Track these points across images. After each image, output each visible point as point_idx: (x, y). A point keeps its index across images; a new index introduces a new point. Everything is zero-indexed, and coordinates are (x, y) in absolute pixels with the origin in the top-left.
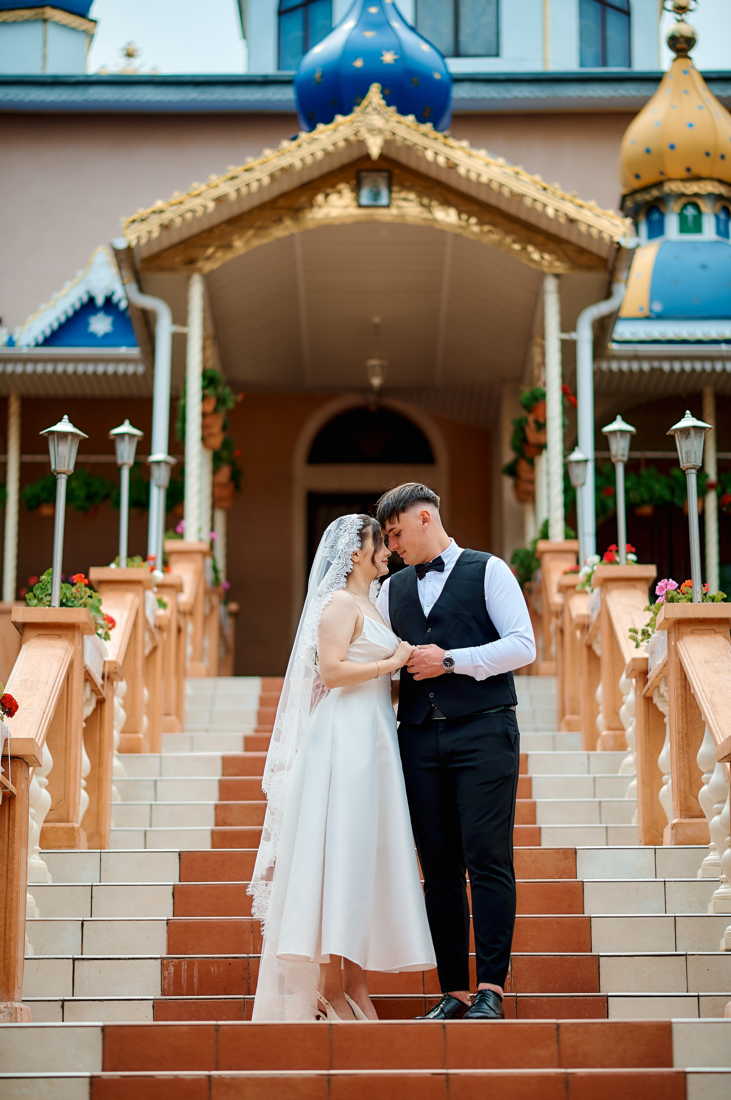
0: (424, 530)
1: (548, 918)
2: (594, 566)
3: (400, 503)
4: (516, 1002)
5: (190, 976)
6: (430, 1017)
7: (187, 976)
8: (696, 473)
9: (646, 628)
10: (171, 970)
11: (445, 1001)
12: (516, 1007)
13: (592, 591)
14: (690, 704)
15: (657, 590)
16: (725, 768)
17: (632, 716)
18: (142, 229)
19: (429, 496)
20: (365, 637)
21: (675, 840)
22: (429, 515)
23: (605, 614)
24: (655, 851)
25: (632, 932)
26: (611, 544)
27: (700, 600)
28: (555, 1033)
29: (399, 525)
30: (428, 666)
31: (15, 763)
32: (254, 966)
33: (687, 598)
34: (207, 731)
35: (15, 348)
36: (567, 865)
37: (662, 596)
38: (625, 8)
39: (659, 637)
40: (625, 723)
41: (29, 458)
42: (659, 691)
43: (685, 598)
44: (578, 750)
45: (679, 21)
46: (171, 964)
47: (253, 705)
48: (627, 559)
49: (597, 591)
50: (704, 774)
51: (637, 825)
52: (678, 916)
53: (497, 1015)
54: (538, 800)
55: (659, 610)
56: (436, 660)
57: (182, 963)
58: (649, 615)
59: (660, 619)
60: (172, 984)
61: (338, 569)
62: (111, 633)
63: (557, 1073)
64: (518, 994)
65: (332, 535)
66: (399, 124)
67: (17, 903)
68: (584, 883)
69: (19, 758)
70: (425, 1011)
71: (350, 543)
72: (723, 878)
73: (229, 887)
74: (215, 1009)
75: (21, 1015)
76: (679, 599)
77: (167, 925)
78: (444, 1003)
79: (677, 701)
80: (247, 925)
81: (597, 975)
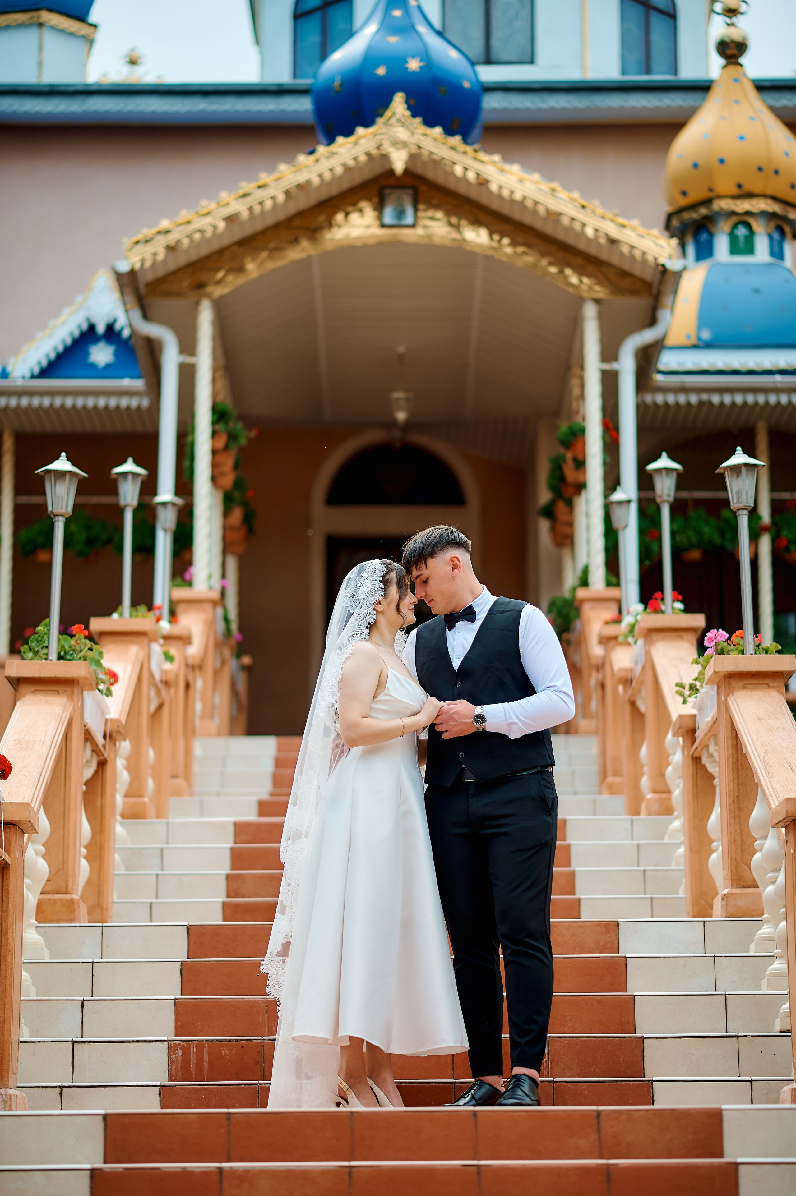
0: (454, 578)
1: (588, 997)
2: (637, 615)
3: (428, 547)
4: (554, 1088)
5: (200, 1060)
6: (460, 1104)
7: (196, 1060)
8: (748, 514)
9: (694, 682)
10: (178, 1053)
11: (476, 1086)
12: (554, 1093)
13: (636, 642)
14: (741, 764)
15: (706, 641)
16: (779, 834)
17: (679, 778)
18: (146, 251)
19: (459, 540)
20: (389, 692)
21: (725, 912)
22: (459, 561)
23: (650, 667)
24: (704, 923)
25: (679, 1011)
26: (657, 591)
27: (753, 652)
28: (596, 1121)
29: (427, 571)
30: (458, 723)
31: (8, 830)
32: (269, 1049)
33: (738, 649)
34: (218, 794)
35: (9, 380)
36: (609, 940)
37: (711, 648)
38: (671, 11)
39: (708, 691)
40: (671, 786)
41: (24, 499)
42: (708, 750)
43: (737, 649)
44: (621, 815)
45: (728, 25)
46: (179, 1047)
47: (267, 766)
48: (673, 608)
49: (640, 642)
50: (756, 841)
51: (684, 896)
52: (729, 994)
53: (533, 1102)
54: (577, 869)
55: (708, 663)
56: (466, 717)
57: (191, 1046)
58: (697, 668)
59: (709, 672)
60: (179, 1069)
61: (359, 620)
62: (113, 688)
63: (598, 1164)
64: (556, 1079)
65: (353, 583)
66: (425, 137)
67: (12, 981)
68: (627, 958)
69: (14, 825)
70: (455, 1097)
71: (372, 591)
72: (778, 953)
73: (242, 963)
74: (227, 1096)
75: (16, 1103)
76: (729, 651)
77: (174, 1005)
78: (475, 1088)
79: (728, 762)
80: (261, 1005)
81: (641, 1058)
